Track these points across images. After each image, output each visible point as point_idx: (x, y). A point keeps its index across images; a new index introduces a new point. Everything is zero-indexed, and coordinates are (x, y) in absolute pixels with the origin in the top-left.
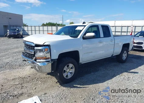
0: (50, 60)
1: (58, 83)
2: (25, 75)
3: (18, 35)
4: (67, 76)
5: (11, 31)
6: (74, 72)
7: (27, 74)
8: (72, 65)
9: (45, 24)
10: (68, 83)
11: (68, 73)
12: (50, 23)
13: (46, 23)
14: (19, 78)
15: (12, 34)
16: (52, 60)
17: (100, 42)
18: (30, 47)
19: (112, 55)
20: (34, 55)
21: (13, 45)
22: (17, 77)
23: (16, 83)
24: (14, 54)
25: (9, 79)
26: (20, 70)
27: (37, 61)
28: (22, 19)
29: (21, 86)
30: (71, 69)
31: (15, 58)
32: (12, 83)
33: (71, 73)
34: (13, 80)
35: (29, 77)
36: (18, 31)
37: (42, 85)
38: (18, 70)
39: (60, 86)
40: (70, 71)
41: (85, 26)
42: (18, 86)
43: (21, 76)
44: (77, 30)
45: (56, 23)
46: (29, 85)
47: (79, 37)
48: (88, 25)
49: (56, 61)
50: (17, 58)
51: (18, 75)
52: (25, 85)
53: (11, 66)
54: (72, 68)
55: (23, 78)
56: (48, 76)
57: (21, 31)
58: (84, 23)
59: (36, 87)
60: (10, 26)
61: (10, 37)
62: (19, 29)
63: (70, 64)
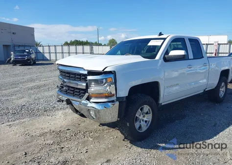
0: (114, 98)
1: (125, 140)
2: (60, 126)
3: (28, 60)
4: (140, 127)
5: (17, 54)
6: (150, 120)
7: (63, 124)
8: (149, 107)
9: (69, 42)
10: (143, 139)
11: (142, 121)
12: (77, 41)
13: (71, 42)
14: (51, 132)
15: (19, 59)
16: (118, 99)
17: (190, 67)
18: (69, 74)
19: (204, 90)
20: (85, 91)
21: (23, 76)
22: (46, 131)
23: (48, 142)
24: (30, 91)
25: (34, 134)
26: (48, 117)
27: (91, 100)
28: (33, 35)
29: (58, 146)
30: (146, 116)
31: (33, 97)
32: (41, 141)
33: (146, 121)
34: (40, 136)
35: (67, 130)
36: (29, 53)
37: (96, 144)
38: (44, 117)
39: (129, 145)
40: (145, 119)
41: (165, 39)
42: (53, 147)
43: (53, 129)
44: (150, 46)
45: (87, 41)
46: (72, 144)
47: (157, 57)
48: (169, 36)
49: (125, 99)
50: (36, 98)
51: (46, 126)
52: (66, 145)
53: (31, 112)
54: (147, 113)
55: (59, 133)
56: (101, 128)
57: (33, 53)
58: (161, 34)
59: (86, 148)
60: (14, 46)
61: (15, 63)
62: (29, 50)
63: (145, 106)
